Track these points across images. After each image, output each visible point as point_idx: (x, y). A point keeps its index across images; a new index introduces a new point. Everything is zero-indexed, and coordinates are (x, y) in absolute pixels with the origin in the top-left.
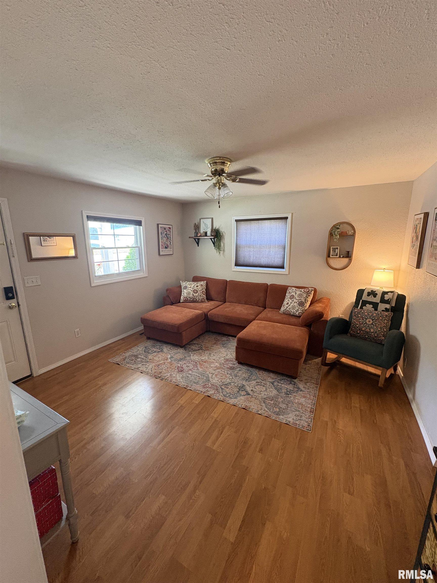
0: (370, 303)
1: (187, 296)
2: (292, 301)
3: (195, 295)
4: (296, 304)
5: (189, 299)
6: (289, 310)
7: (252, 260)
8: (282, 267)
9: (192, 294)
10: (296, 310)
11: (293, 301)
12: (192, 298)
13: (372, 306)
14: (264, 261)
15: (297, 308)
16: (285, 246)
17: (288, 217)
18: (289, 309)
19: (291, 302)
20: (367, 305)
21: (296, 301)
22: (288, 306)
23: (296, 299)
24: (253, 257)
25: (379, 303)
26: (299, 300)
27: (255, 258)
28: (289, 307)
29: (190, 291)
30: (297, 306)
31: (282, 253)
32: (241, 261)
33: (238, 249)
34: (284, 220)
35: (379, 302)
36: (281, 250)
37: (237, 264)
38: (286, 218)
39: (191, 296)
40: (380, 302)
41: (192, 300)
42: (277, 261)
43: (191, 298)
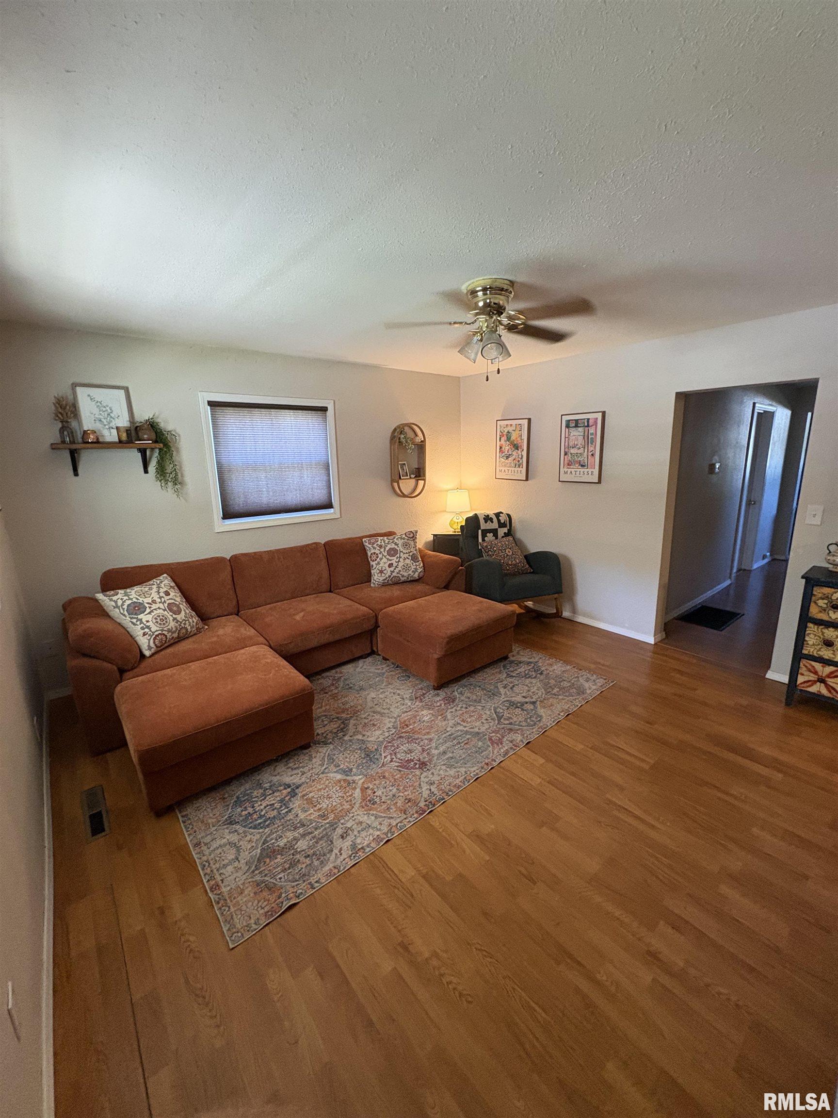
0: (490, 531)
1: (162, 630)
2: (397, 558)
3: (178, 617)
4: (408, 561)
5: (169, 635)
6: (399, 575)
7: (266, 499)
8: (329, 506)
9: (171, 619)
10: (413, 569)
11: (400, 557)
12: (177, 629)
13: (492, 534)
14: (292, 498)
15: (413, 567)
16: (329, 463)
17: (327, 407)
18: (398, 573)
19: (397, 561)
20: (488, 534)
21: (406, 555)
22: (395, 569)
23: (404, 553)
24: (268, 491)
25: (497, 529)
26: (409, 553)
27: (271, 493)
28: (397, 570)
29: (161, 611)
30: (413, 564)
31: (325, 478)
32: (239, 502)
33: (226, 476)
34: (322, 412)
35: (497, 527)
36: (323, 472)
37: (228, 514)
38: (324, 409)
39: (172, 625)
40: (499, 527)
41: (175, 635)
42: (318, 495)
43: (175, 632)
